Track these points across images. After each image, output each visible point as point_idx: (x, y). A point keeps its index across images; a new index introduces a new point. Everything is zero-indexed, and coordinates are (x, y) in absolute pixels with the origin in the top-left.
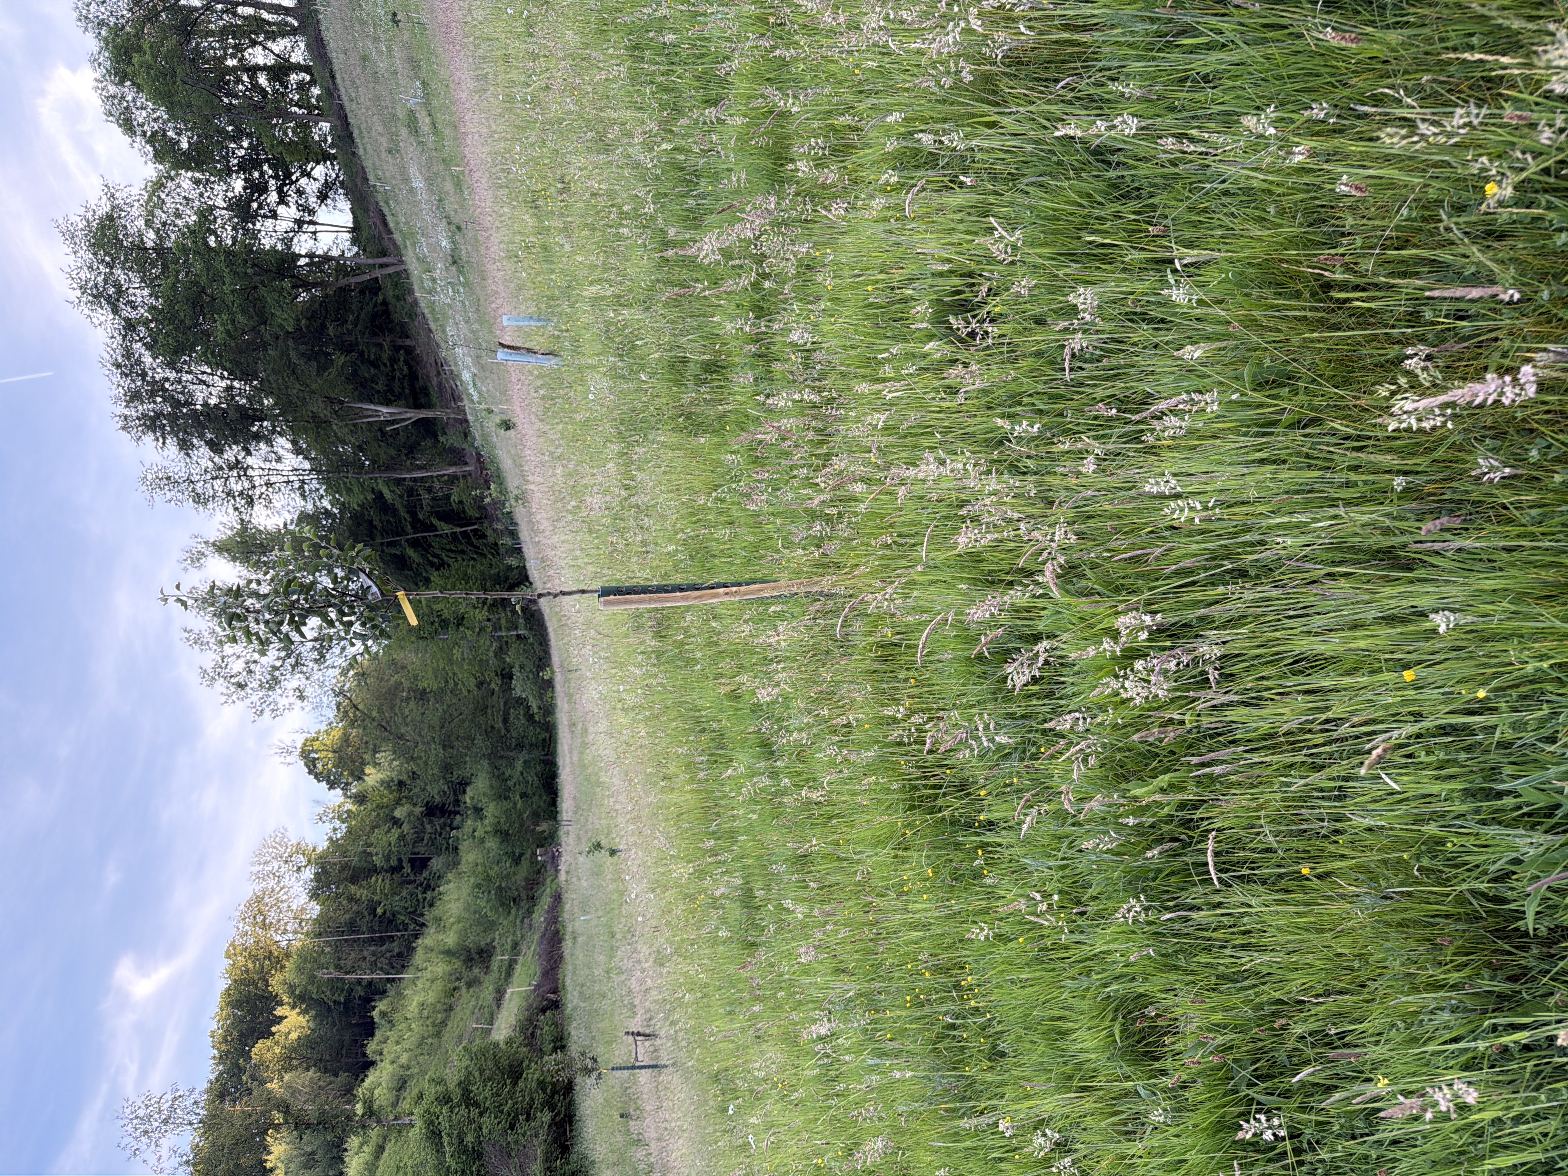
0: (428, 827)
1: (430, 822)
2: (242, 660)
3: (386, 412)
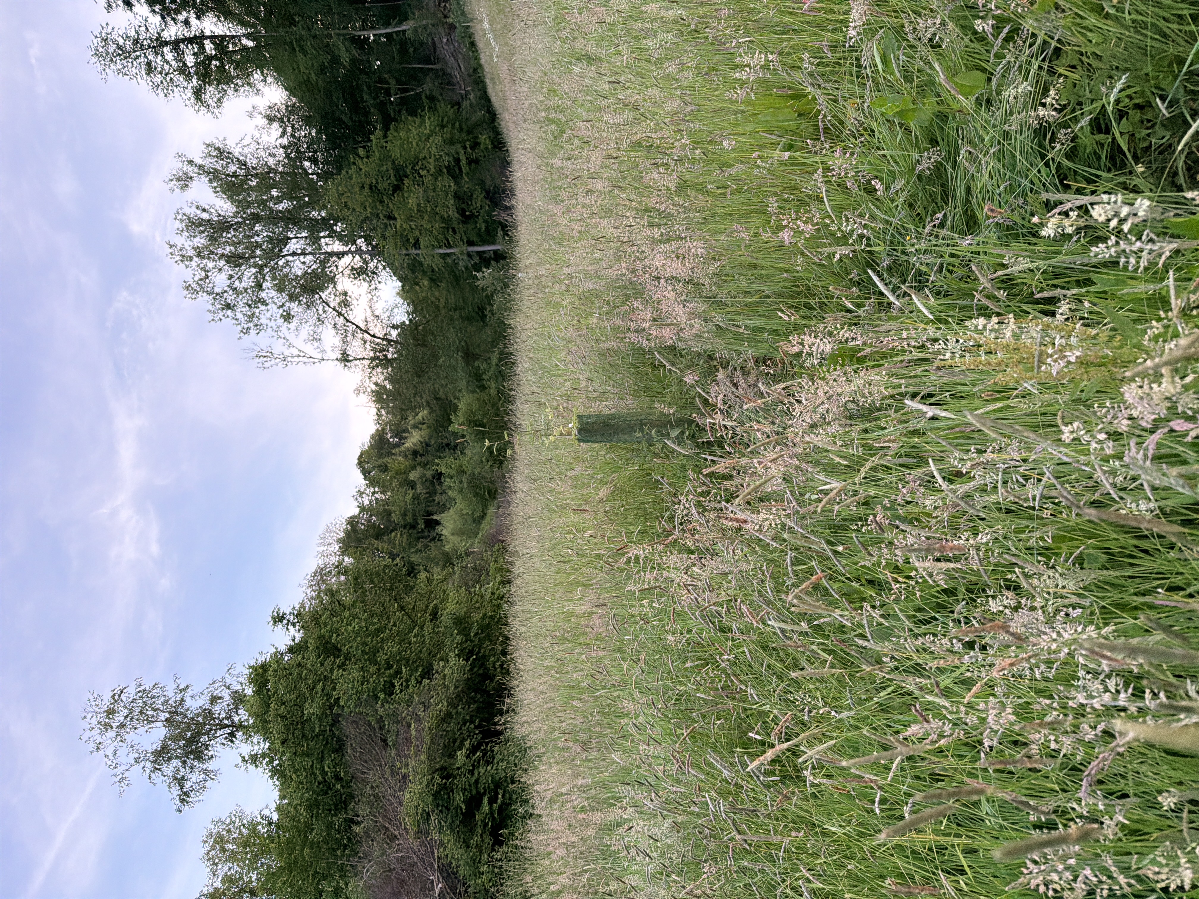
2: (225, 275)
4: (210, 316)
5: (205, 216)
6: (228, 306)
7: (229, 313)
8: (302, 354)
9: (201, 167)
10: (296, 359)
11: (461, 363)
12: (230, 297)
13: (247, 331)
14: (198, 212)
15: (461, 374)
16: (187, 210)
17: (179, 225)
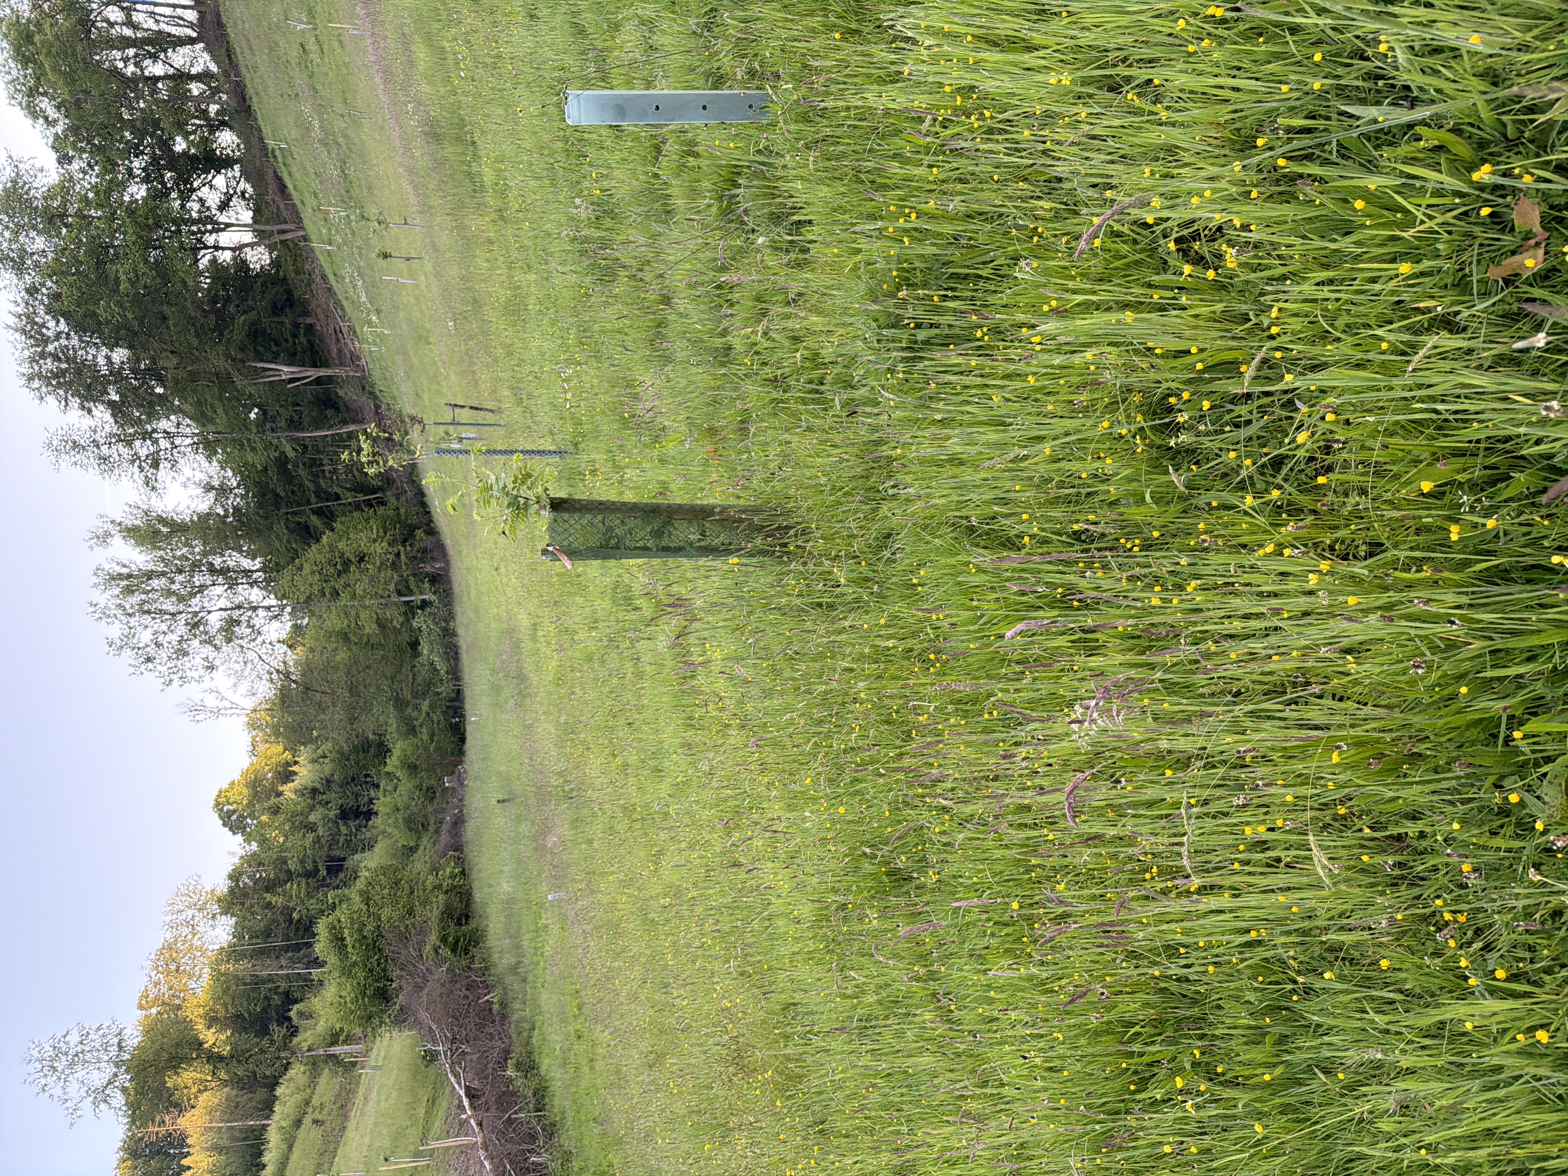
0: (343, 829)
1: (345, 824)
2: (149, 631)
3: (286, 371)
4: (132, 670)
5: (125, 571)
6: (149, 660)
7: (150, 666)
8: (234, 706)
9: (120, 524)
10: (229, 712)
11: (392, 710)
12: (151, 650)
13: (169, 683)
14: (117, 567)
15: (392, 718)
16: (106, 566)
17: (95, 580)
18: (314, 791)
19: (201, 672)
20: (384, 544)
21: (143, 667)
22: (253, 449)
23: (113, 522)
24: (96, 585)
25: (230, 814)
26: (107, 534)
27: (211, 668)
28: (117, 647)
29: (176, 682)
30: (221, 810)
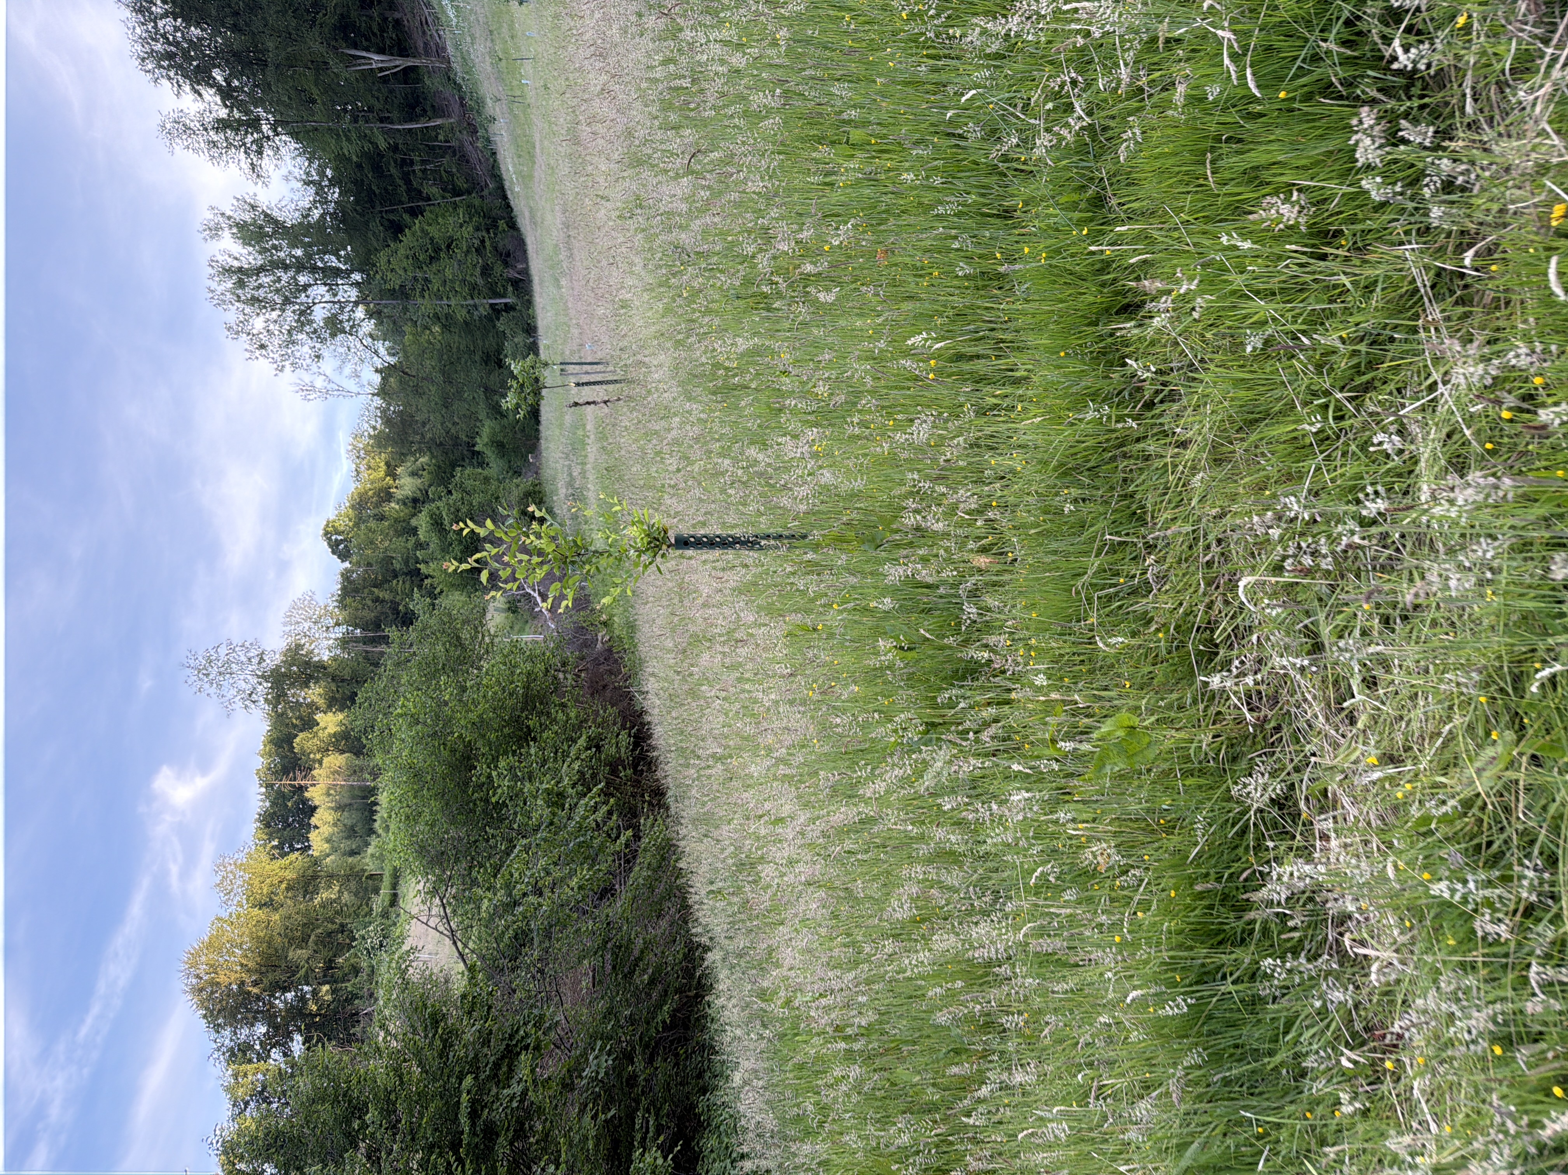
2: (262, 318)
3: (376, 59)
4: (248, 355)
5: (236, 264)
6: (262, 347)
7: (264, 352)
8: (340, 389)
9: (229, 218)
10: (336, 393)
11: (483, 396)
12: (264, 340)
13: (282, 369)
14: (229, 260)
15: (482, 405)
16: (220, 258)
17: (211, 271)
18: (415, 501)
19: (309, 361)
20: (470, 229)
21: (258, 353)
22: (348, 139)
23: (223, 214)
24: (211, 277)
25: (338, 543)
26: (218, 228)
27: (318, 357)
28: (235, 331)
29: (288, 368)
30: (330, 539)
